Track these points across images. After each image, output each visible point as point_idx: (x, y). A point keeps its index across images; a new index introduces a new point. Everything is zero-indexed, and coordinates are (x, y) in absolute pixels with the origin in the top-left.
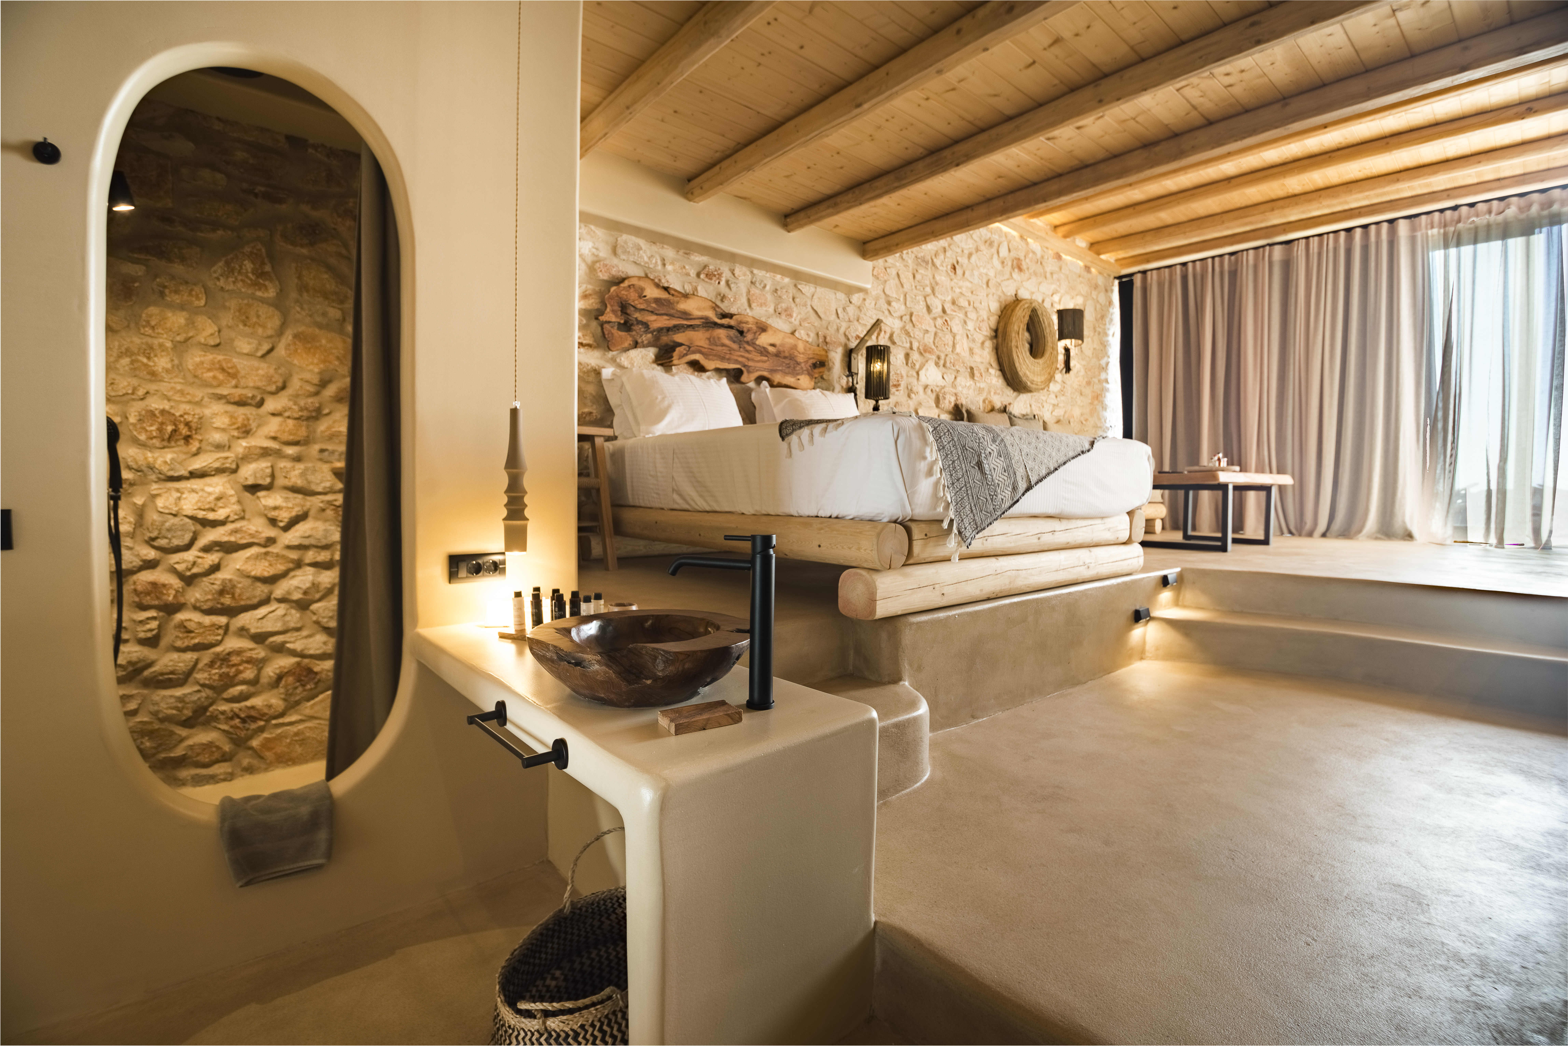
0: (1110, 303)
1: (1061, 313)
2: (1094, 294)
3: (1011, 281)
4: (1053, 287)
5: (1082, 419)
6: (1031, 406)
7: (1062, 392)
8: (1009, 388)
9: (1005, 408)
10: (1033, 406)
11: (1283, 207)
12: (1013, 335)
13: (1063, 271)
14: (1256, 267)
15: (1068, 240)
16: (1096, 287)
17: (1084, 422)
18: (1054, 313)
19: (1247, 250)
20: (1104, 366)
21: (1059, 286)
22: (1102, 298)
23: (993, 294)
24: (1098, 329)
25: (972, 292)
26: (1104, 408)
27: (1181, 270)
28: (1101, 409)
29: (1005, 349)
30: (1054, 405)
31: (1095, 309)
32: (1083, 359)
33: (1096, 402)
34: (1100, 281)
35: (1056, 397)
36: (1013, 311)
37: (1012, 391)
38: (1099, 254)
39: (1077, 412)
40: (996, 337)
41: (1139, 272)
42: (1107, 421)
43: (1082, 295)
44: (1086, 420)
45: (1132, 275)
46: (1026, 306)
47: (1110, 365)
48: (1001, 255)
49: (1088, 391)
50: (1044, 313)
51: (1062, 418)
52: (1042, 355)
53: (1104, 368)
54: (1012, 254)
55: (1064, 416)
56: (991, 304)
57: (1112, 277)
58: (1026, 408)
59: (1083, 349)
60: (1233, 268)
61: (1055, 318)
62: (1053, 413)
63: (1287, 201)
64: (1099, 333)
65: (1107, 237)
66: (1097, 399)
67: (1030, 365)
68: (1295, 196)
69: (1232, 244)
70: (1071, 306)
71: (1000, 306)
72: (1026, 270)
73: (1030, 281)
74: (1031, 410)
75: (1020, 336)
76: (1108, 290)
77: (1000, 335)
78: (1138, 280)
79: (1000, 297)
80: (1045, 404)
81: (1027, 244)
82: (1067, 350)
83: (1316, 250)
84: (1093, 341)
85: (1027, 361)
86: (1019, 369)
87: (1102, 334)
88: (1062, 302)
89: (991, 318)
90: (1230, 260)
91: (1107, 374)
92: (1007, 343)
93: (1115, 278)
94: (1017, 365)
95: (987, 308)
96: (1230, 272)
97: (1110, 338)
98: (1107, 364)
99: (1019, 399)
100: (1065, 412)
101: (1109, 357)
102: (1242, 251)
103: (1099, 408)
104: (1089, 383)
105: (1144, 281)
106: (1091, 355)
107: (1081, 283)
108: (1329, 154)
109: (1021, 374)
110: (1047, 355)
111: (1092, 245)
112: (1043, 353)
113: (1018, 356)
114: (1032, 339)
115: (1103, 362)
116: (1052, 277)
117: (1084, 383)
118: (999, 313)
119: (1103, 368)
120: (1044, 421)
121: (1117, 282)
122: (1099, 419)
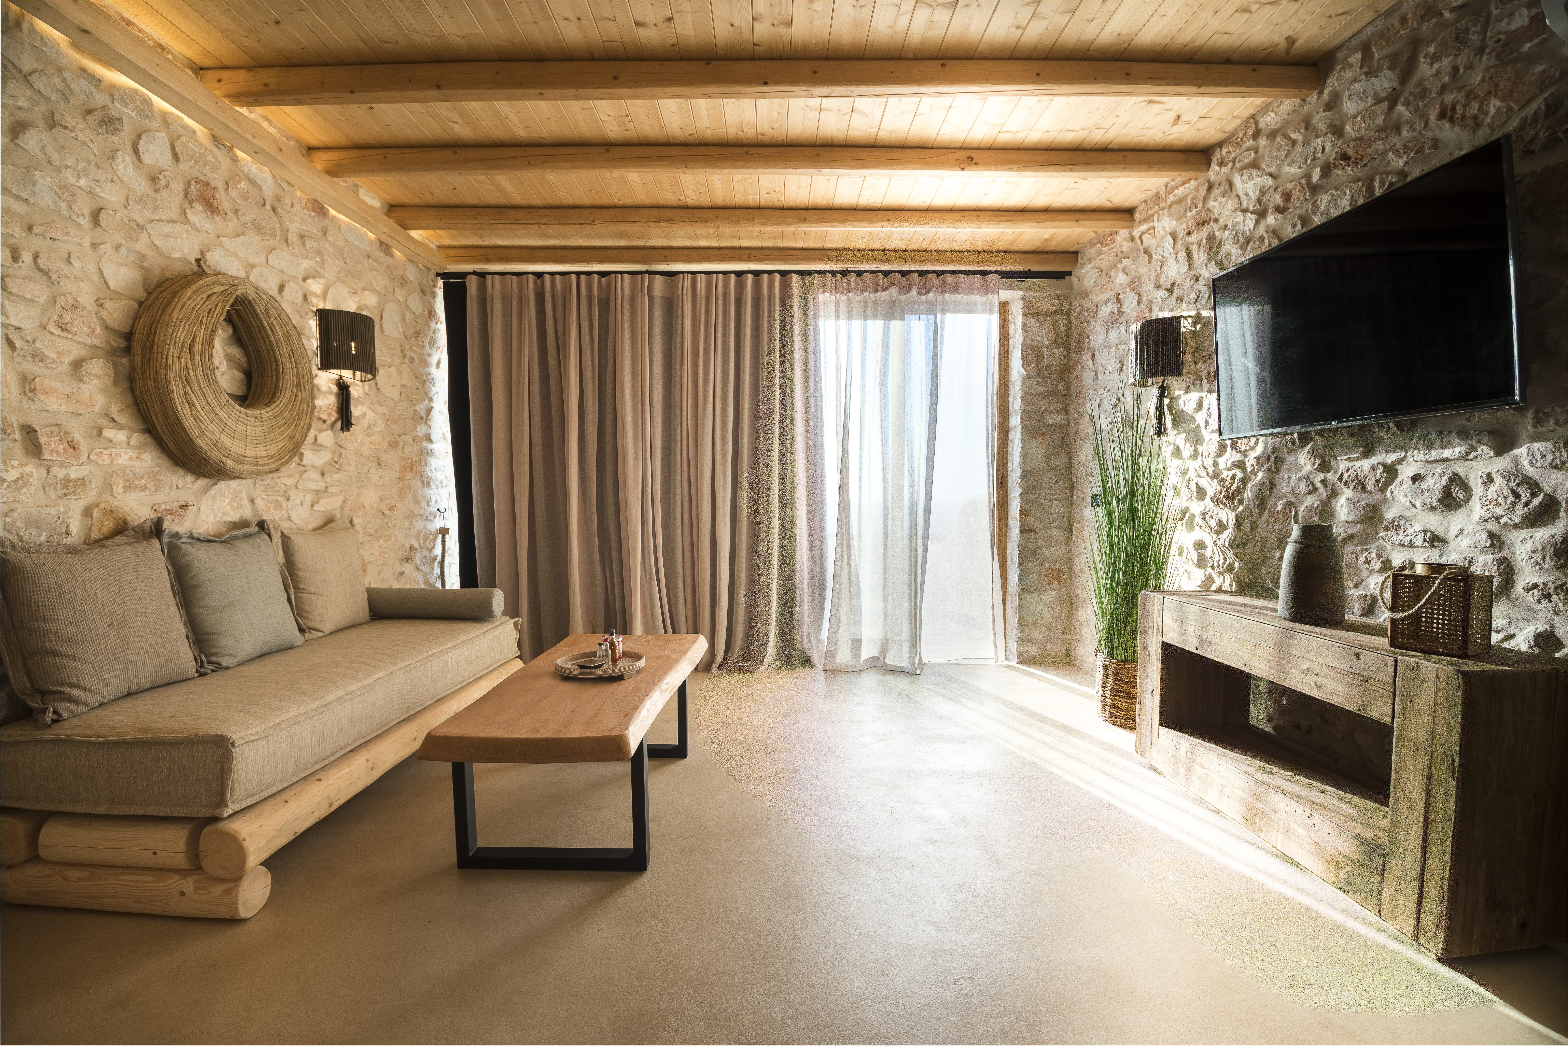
0: (431, 313)
1: (324, 316)
2: (400, 294)
3: (179, 227)
4: (305, 264)
5: (383, 507)
6: (252, 501)
7: (336, 463)
8: (181, 472)
9: (159, 522)
10: (258, 501)
11: (672, 221)
12: (173, 352)
13: (330, 237)
14: (632, 298)
15: (339, 181)
16: (404, 282)
17: (387, 512)
18: (311, 314)
19: (621, 273)
20: (423, 414)
21: (323, 264)
22: (415, 303)
23: (118, 247)
24: (409, 353)
25: (30, 228)
26: (426, 483)
27: (535, 283)
28: (420, 484)
29: (151, 384)
30: (317, 492)
31: (404, 320)
32: (380, 404)
33: (409, 475)
34: (411, 274)
35: (323, 474)
36: (174, 295)
37: (189, 478)
38: (406, 228)
39: (370, 497)
40: (128, 350)
41: (474, 273)
42: (432, 503)
43: (375, 291)
44: (392, 508)
45: (463, 275)
46: (217, 289)
47: (434, 412)
48: (147, 159)
49: (392, 458)
50: (273, 313)
51: (338, 514)
52: (271, 398)
53: (426, 417)
54: (184, 166)
55: (342, 508)
56: (108, 270)
57: (433, 272)
58: (240, 507)
59: (380, 385)
60: (604, 296)
61: (313, 325)
62: (316, 507)
63: (678, 212)
64: (412, 361)
65: (416, 200)
66: (412, 470)
67: (230, 422)
68: (687, 207)
69: (602, 261)
70: (351, 306)
71: (145, 280)
72: (231, 215)
73: (242, 238)
74: (255, 510)
75: (198, 357)
76: (426, 293)
77: (137, 348)
78: (472, 284)
79: (142, 257)
80: (292, 493)
81: (235, 159)
82: (343, 389)
83: (703, 292)
84: (400, 373)
85: (223, 414)
86: (194, 433)
87: (417, 362)
88: (329, 296)
89: (108, 304)
90: (599, 281)
91: (430, 427)
92: (156, 372)
93: (438, 275)
94: (188, 422)
95: (96, 278)
96: (600, 300)
97: (433, 370)
98: (429, 410)
99: (213, 491)
100: (345, 502)
101: (431, 400)
102: (616, 273)
103: (416, 483)
104: (393, 445)
105: (482, 288)
106: (396, 397)
107: (372, 269)
108: (746, 149)
109: (201, 442)
110: (283, 399)
111: (392, 208)
112: (274, 395)
113: (191, 404)
114: (249, 361)
115: (421, 408)
116: (304, 244)
117: (385, 444)
118: (141, 294)
119: (422, 418)
120: (282, 534)
121: (440, 282)
122: (417, 502)
